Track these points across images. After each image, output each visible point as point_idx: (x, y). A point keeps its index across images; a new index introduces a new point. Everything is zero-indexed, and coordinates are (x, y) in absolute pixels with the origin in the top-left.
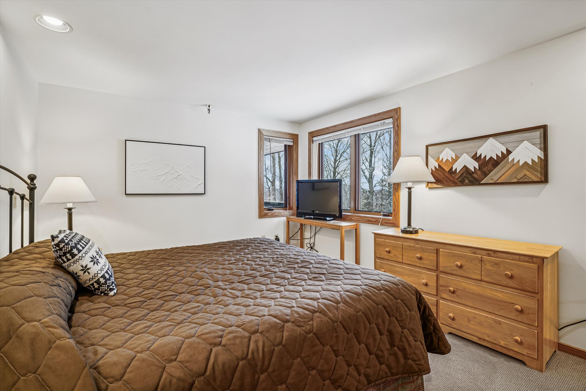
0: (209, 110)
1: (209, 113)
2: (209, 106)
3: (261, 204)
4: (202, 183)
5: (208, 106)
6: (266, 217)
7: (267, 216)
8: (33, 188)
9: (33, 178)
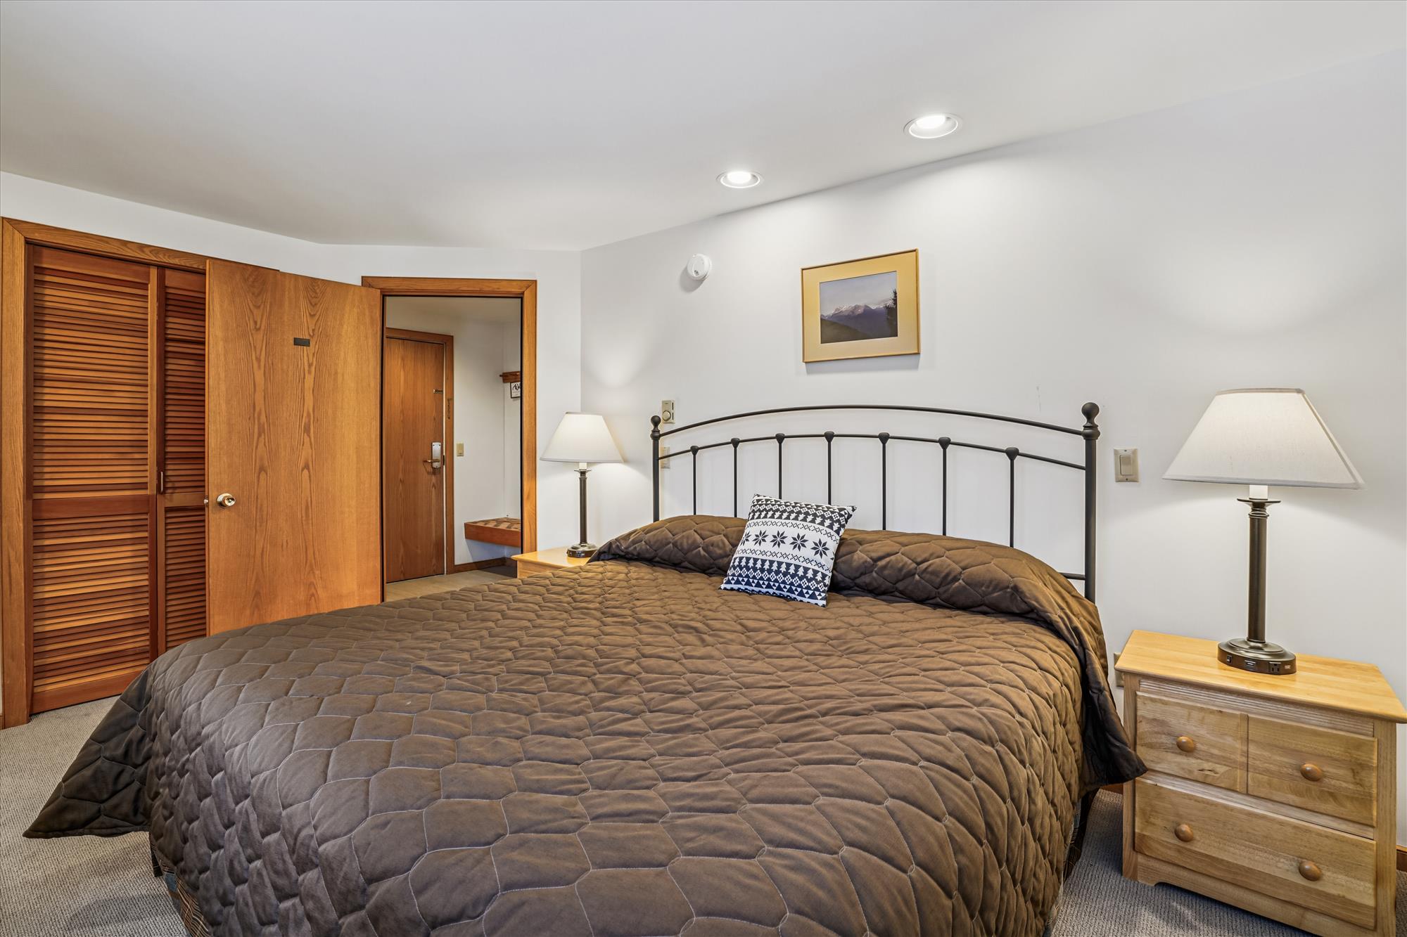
8: (1090, 436)
9: (1090, 412)
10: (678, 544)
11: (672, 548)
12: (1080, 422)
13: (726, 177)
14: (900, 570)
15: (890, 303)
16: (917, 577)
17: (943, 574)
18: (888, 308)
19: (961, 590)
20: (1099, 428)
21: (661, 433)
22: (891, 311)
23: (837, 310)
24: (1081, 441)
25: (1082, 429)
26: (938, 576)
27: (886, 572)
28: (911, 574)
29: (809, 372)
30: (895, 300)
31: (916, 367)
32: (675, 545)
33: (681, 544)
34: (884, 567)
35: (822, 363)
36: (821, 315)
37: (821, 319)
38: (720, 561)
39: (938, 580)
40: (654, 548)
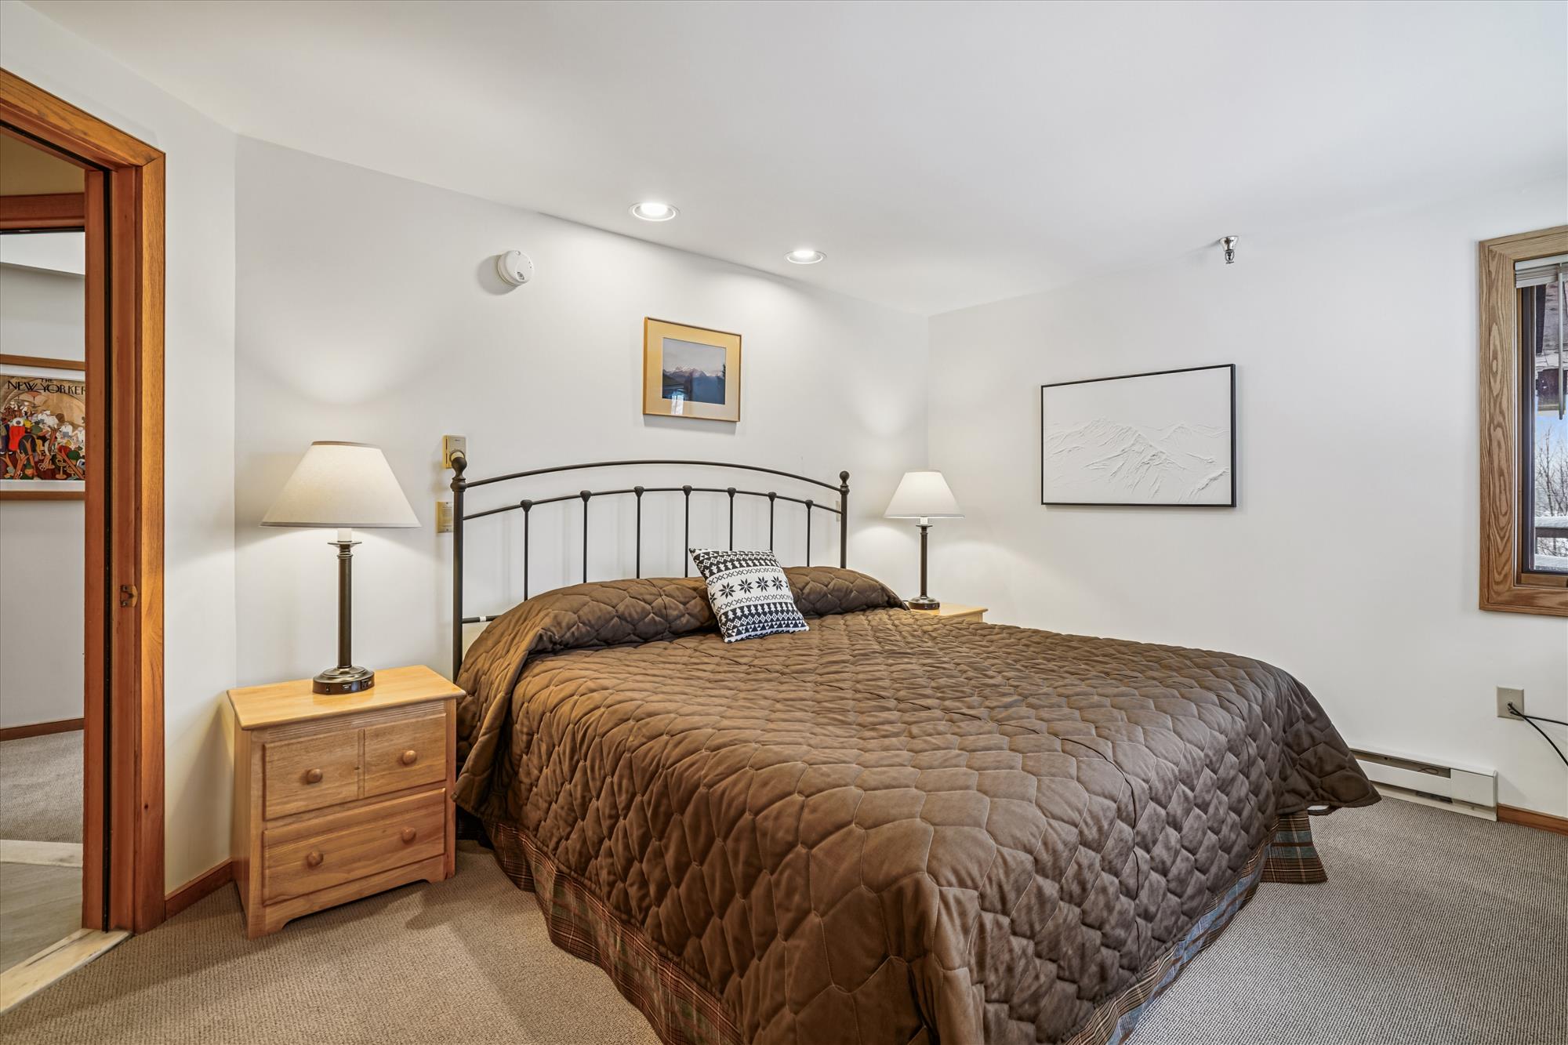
0: (1229, 252)
1: (1229, 261)
2: (1228, 241)
3: (1492, 551)
4: (1221, 475)
5: (1223, 241)
6: (1528, 609)
7: (1532, 605)
8: (844, 492)
9: (844, 477)
10: (627, 615)
11: (619, 622)
12: (838, 483)
13: (638, 208)
14: (820, 593)
15: (720, 374)
16: (829, 596)
17: (845, 589)
18: (718, 378)
19: (855, 598)
20: (849, 488)
21: (467, 482)
22: (721, 381)
23: (677, 368)
24: (838, 495)
25: (839, 488)
26: (841, 591)
27: (811, 597)
28: (825, 595)
29: (647, 424)
30: (724, 373)
31: (733, 432)
32: (621, 617)
33: (630, 615)
34: (809, 594)
35: (658, 417)
36: (664, 370)
37: (663, 374)
38: (678, 622)
39: (842, 594)
40: (596, 627)
